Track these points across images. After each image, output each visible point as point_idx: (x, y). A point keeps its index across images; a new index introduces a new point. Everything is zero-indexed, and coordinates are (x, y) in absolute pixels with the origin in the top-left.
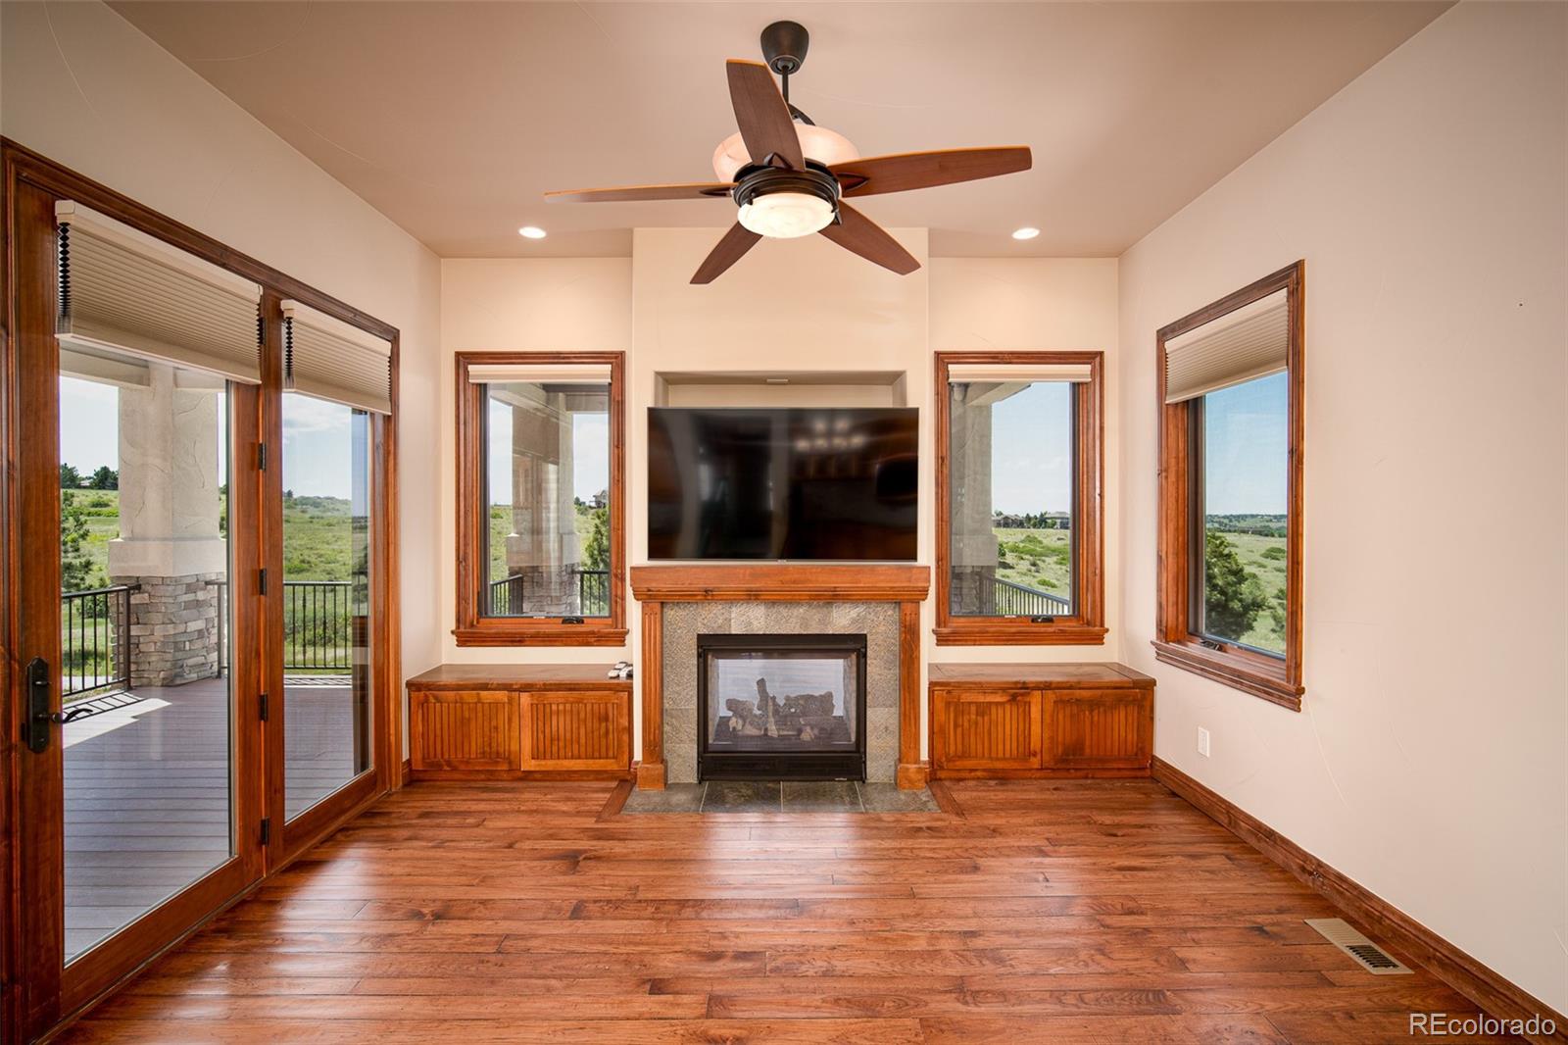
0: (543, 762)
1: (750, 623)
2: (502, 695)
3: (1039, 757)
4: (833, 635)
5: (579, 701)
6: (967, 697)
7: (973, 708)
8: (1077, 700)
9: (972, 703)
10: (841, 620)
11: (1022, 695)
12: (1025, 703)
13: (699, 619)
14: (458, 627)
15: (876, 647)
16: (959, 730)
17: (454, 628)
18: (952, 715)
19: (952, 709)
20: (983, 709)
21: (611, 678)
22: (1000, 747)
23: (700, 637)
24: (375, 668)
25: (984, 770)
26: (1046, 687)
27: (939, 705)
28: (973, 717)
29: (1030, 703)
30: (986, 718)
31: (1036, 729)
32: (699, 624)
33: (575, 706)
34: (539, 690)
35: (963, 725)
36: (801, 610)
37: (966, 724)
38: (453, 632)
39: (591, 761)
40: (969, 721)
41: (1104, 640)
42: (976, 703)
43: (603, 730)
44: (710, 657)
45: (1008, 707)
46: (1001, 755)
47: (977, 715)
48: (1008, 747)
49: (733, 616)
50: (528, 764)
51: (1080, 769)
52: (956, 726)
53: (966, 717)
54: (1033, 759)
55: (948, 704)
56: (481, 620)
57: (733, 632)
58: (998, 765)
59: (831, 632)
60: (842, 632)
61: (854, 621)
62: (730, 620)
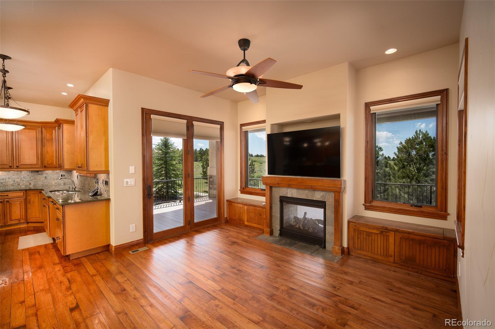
0: (249, 223)
1: (293, 194)
2: (241, 206)
3: (393, 258)
4: (315, 200)
5: (255, 210)
6: (362, 229)
7: (365, 233)
8: (412, 239)
9: (365, 231)
10: (318, 196)
11: (385, 232)
12: (387, 235)
13: (280, 192)
14: (241, 189)
15: (329, 206)
16: (359, 240)
17: (240, 189)
18: (356, 234)
19: (356, 232)
20: (369, 234)
21: (264, 205)
22: (376, 250)
23: (280, 197)
24: (218, 195)
25: (370, 257)
26: (396, 231)
27: (351, 229)
28: (365, 236)
29: (389, 236)
30: (370, 238)
31: (392, 247)
32: (280, 193)
33: (255, 211)
34: (248, 206)
35: (361, 238)
36: (306, 192)
37: (362, 238)
38: (239, 190)
39: (258, 225)
40: (363, 237)
41: (447, 219)
42: (366, 231)
43: (260, 218)
44: (284, 203)
45: (379, 235)
46: (376, 253)
47: (366, 235)
48: (379, 251)
49: (288, 191)
50: (246, 223)
51: (414, 268)
52: (358, 238)
53: (362, 236)
54: (390, 258)
55: (355, 230)
56: (246, 188)
57: (288, 196)
58: (376, 257)
59: (315, 199)
60: (318, 200)
61: (322, 196)
62: (287, 193)
